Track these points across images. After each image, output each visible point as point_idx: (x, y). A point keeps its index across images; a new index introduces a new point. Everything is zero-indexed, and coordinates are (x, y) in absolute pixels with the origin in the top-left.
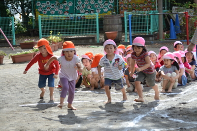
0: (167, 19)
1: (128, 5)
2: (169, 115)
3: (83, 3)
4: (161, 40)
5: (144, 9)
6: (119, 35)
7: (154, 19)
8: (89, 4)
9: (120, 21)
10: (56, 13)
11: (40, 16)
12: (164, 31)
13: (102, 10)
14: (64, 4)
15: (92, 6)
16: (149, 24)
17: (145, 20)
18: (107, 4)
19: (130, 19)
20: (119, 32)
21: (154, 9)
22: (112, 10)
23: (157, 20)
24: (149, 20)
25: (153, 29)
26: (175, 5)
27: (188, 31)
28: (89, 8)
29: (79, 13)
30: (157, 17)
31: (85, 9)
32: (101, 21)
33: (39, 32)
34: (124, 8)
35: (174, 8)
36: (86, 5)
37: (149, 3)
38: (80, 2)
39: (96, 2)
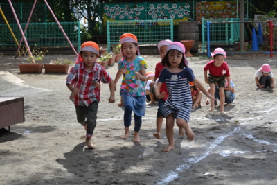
0: (249, 28)
1: (205, 11)
2: (253, 136)
3: (156, 7)
4: (242, 51)
5: (223, 16)
6: (195, 44)
7: (235, 27)
8: (163, 8)
9: (197, 28)
10: (126, 18)
11: (108, 21)
12: (246, 41)
13: (176, 15)
14: (135, 9)
15: (165, 11)
16: (229, 33)
17: (225, 29)
18: (182, 10)
19: (208, 27)
20: (196, 41)
21: (234, 16)
22: (188, 17)
23: (238, 29)
24: (230, 29)
25: (234, 39)
26: (258, 13)
27: (272, 42)
28: (162, 13)
29: (151, 19)
30: (238, 25)
31: (158, 14)
32: (176, 27)
33: (106, 39)
34: (201, 14)
35: (256, 16)
36: (159, 10)
37: (229, 9)
38: (152, 7)
39: (170, 6)
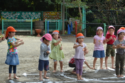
0: (67, 24)
1: (47, 16)
3: (25, 14)
4: (63, 34)
5: (56, 18)
6: (42, 31)
7: (60, 24)
8: (28, 14)
9: (43, 24)
10: (11, 18)
11: (3, 20)
12: (65, 30)
13: (34, 17)
14: (16, 14)
15: (29, 16)
16: (58, 26)
17: (56, 24)
18: (37, 15)
19: (48, 24)
20: (42, 29)
21: (60, 19)
22: (39, 19)
23: (62, 25)
24: (58, 24)
25: (60, 29)
26: (71, 18)
27: (76, 31)
28: (28, 16)
29: (23, 19)
30: (62, 23)
31: (26, 17)
32: (33, 23)
33: (2, 27)
34: (45, 17)
35: (70, 18)
36: (27, 15)
37: (58, 15)
38: (23, 13)
39: (32, 13)
